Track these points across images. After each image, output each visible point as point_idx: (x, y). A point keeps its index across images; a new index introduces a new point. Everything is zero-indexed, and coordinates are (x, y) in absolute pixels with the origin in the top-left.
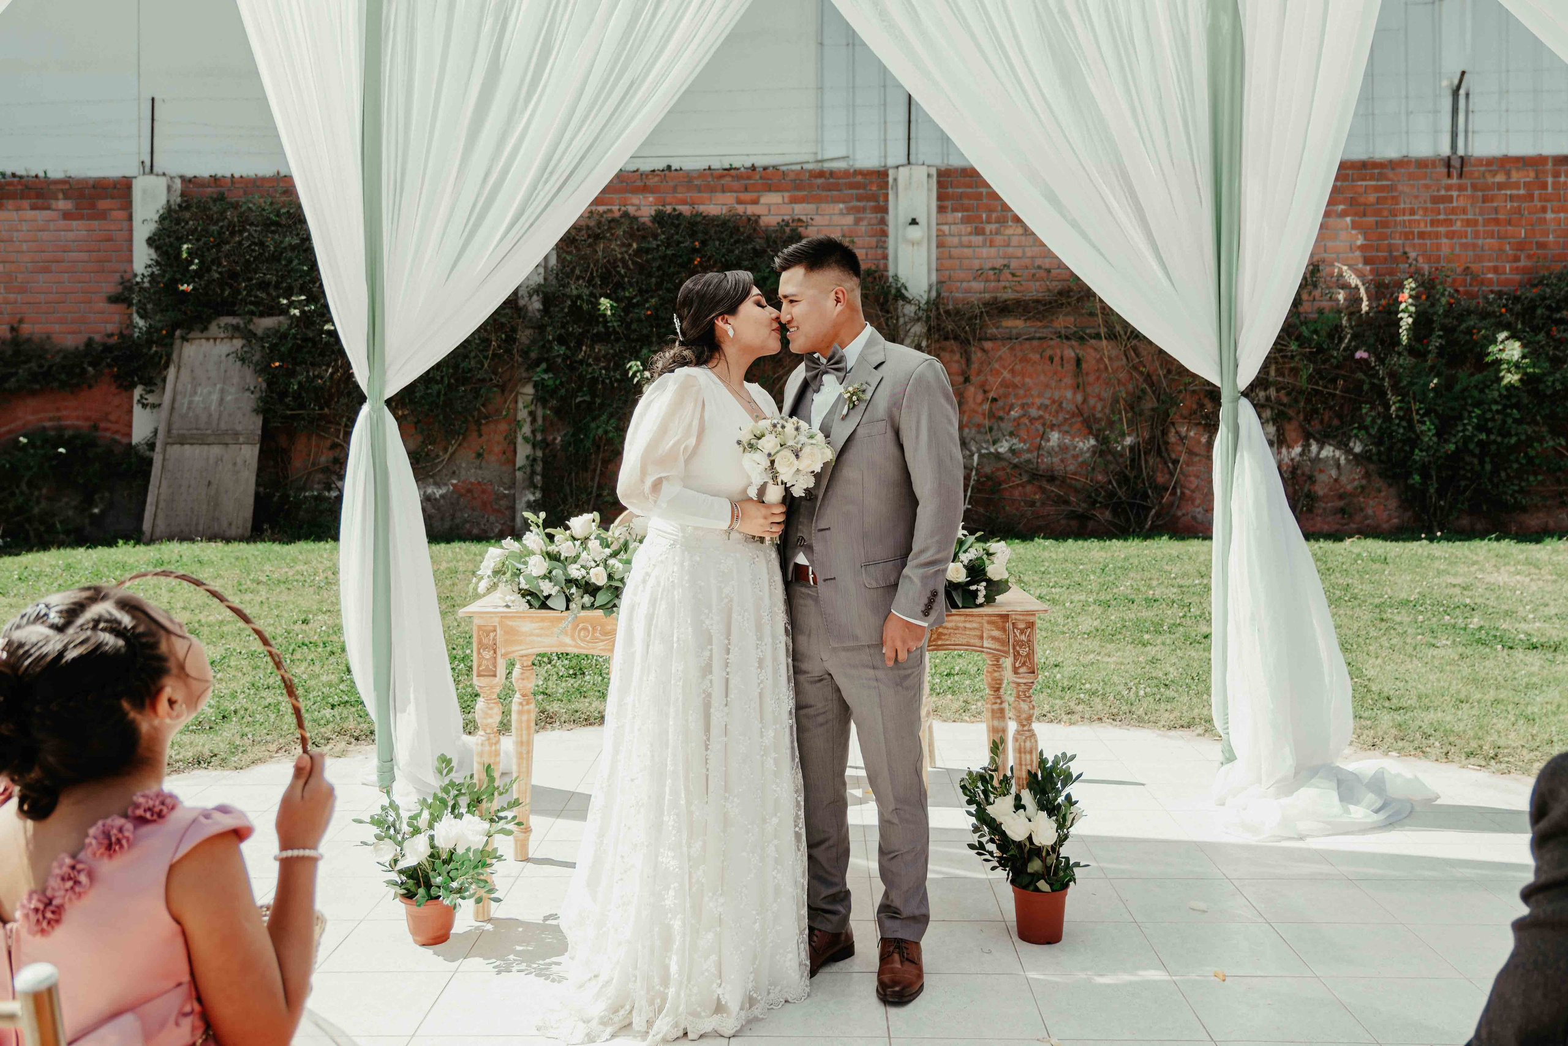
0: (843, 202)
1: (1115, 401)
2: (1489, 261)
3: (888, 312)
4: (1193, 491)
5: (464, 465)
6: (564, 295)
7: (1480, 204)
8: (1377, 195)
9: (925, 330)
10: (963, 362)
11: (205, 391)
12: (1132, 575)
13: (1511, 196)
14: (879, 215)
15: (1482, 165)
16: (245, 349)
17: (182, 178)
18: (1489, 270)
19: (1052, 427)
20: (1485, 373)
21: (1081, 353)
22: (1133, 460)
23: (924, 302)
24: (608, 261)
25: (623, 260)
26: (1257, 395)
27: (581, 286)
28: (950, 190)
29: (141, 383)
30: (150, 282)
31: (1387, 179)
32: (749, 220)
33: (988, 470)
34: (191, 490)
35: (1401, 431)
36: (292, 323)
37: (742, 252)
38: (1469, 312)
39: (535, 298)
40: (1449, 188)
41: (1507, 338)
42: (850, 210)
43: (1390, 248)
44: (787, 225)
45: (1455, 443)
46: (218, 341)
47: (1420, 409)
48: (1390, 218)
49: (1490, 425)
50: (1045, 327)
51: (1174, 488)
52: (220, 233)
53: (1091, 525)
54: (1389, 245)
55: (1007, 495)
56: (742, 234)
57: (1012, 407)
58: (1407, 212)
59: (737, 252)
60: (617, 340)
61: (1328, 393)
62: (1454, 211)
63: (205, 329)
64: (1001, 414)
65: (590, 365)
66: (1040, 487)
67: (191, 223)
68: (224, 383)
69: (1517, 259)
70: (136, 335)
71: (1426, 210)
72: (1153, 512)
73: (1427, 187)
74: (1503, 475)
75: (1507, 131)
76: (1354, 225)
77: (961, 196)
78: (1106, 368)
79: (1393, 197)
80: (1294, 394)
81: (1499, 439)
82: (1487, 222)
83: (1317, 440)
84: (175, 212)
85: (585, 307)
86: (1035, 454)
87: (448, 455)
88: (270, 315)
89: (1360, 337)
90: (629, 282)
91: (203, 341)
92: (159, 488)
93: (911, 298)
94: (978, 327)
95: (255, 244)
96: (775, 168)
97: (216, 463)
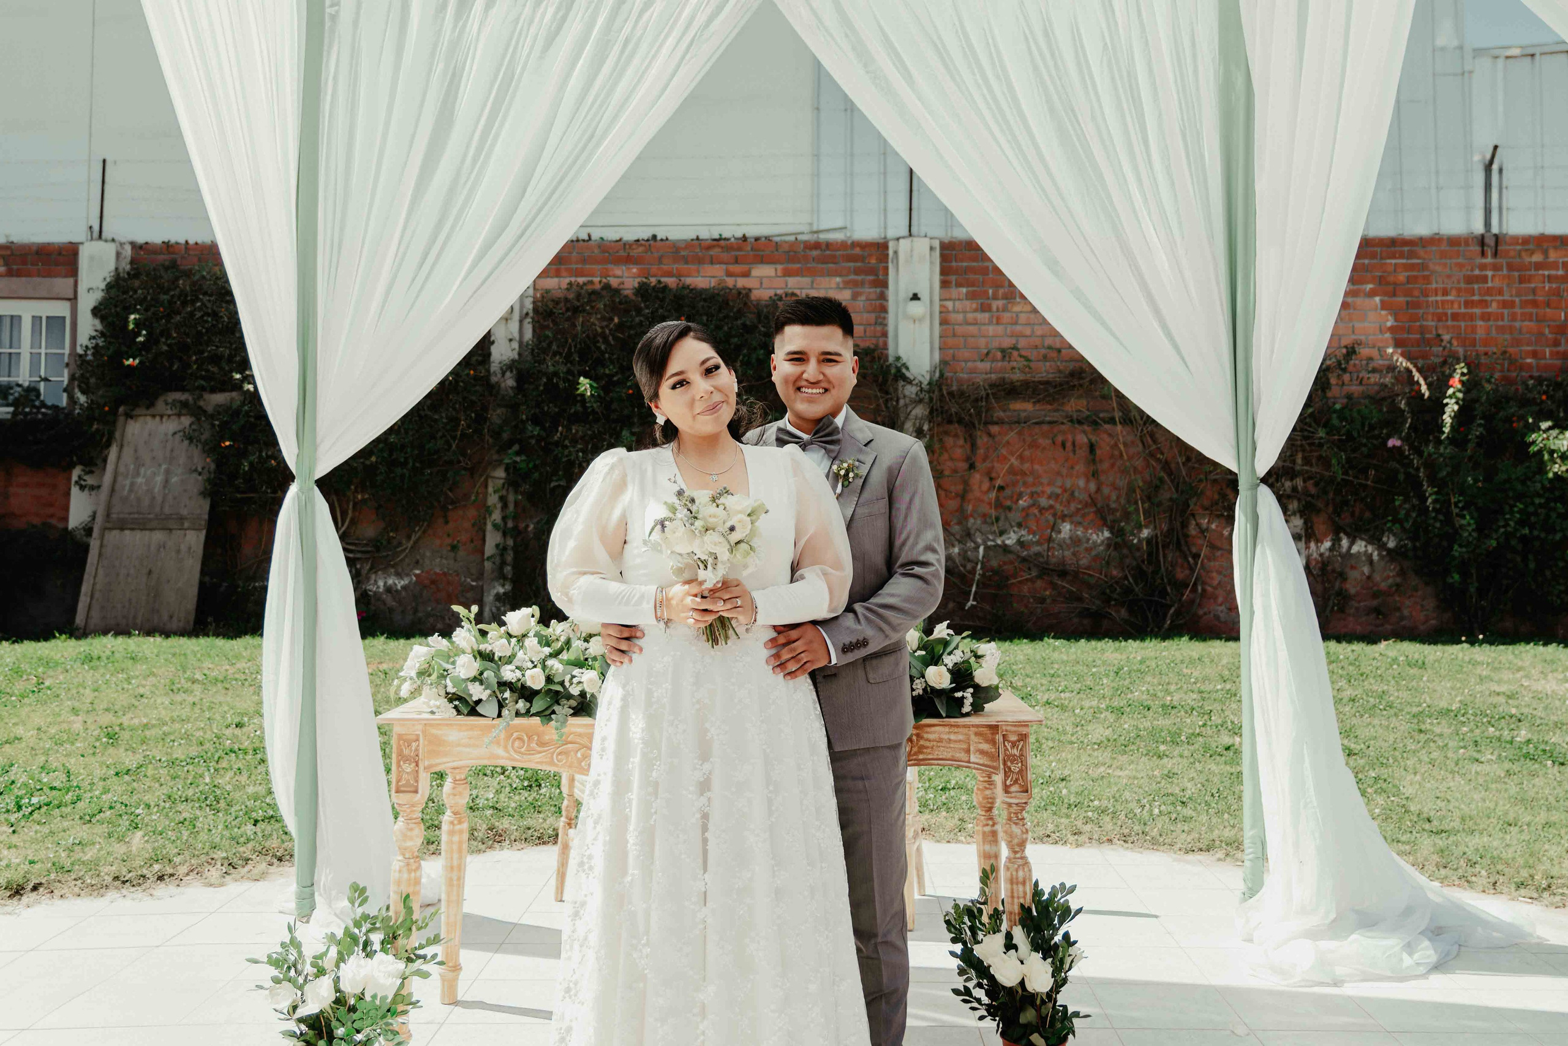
0: (840, 276)
1: (1131, 490)
2: (1528, 345)
3: (887, 393)
4: (1215, 588)
5: (428, 554)
6: (539, 371)
7: (1517, 285)
8: (1407, 274)
9: (927, 413)
10: (968, 447)
11: (149, 472)
12: (1148, 679)
13: (1549, 276)
14: (878, 290)
15: (1518, 244)
16: (194, 427)
17: (133, 244)
18: (1528, 352)
19: (1064, 518)
20: (1528, 464)
21: (1094, 439)
22: (1150, 554)
23: (926, 382)
24: (588, 336)
25: (603, 335)
26: (1283, 485)
27: (557, 362)
28: (954, 264)
29: (80, 464)
30: (93, 354)
31: (1418, 258)
32: (739, 293)
33: (994, 563)
34: (130, 580)
35: (1438, 525)
36: (245, 399)
37: (730, 328)
38: (1508, 399)
39: (508, 374)
40: (1483, 267)
41: (1550, 428)
42: (847, 284)
43: (1423, 330)
44: (780, 299)
45: (1497, 539)
46: (164, 419)
47: (1460, 501)
48: (1422, 299)
49: (1533, 519)
50: (1057, 410)
51: (1195, 584)
52: (171, 302)
53: (1105, 623)
54: (1420, 326)
55: (1015, 591)
56: (733, 308)
57: (1020, 496)
58: (1440, 293)
59: (726, 328)
60: (597, 420)
61: (1360, 485)
62: (1489, 291)
63: (151, 405)
64: (1008, 503)
65: (566, 447)
66: (1051, 583)
67: (140, 291)
68: (170, 463)
69: (1557, 343)
70: (77, 411)
71: (1459, 290)
72: (1172, 611)
73: (1461, 266)
74: (1548, 573)
75: (1544, 208)
76: (1384, 306)
77: (967, 270)
78: (1121, 455)
79: (1425, 276)
80: (1322, 484)
81: (1543, 535)
82: (1524, 304)
83: (1348, 535)
84: (124, 280)
85: (562, 385)
86: (1046, 546)
87: (412, 542)
88: (222, 390)
89: (1392, 424)
90: (610, 358)
91: (149, 418)
92: (95, 577)
93: (912, 378)
94: (984, 410)
95: (208, 315)
96: (767, 238)
97: (159, 550)
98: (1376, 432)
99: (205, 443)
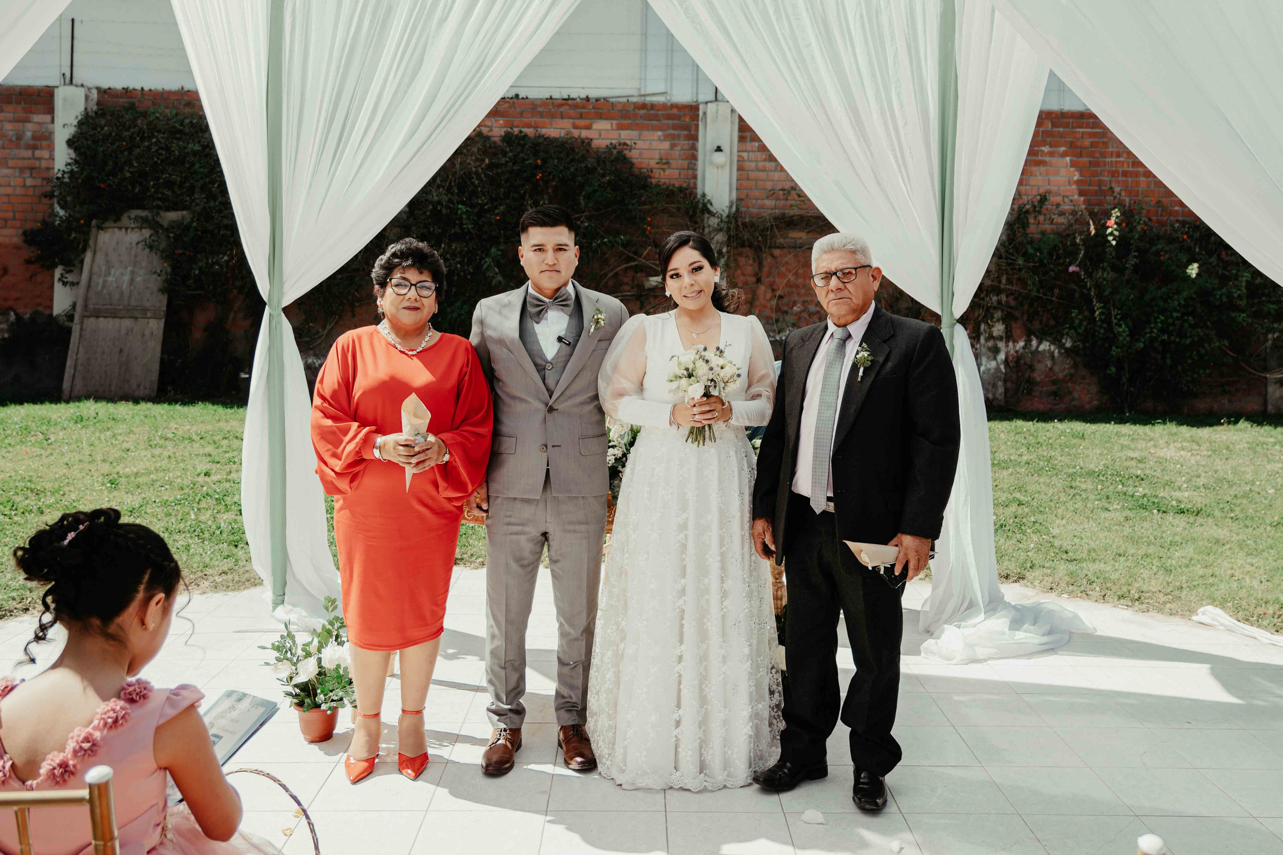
0: (661, 130)
3: (696, 223)
6: (426, 200)
8: (1091, 140)
9: (725, 239)
10: (756, 265)
11: (117, 273)
14: (691, 142)
16: (153, 238)
17: (99, 89)
18: (1176, 203)
20: (1169, 287)
23: (725, 215)
24: (465, 173)
25: (477, 173)
26: (991, 299)
27: (441, 194)
29: (62, 264)
30: (70, 178)
31: (1100, 127)
32: (583, 142)
34: (105, 356)
35: (1102, 331)
36: (194, 217)
37: (576, 169)
38: (1159, 237)
42: (667, 137)
43: (1100, 184)
44: (615, 147)
45: (1144, 342)
46: (129, 231)
47: (1118, 314)
48: (1101, 159)
49: (1171, 328)
52: (131, 138)
54: (1099, 181)
56: (578, 153)
57: (795, 303)
58: (1114, 155)
59: (572, 169)
60: (471, 239)
61: (1048, 300)
63: (118, 219)
64: (786, 308)
67: (106, 128)
68: (135, 266)
70: (57, 223)
74: (1180, 368)
76: (1073, 164)
79: (1103, 143)
80: (1020, 299)
81: (1178, 340)
83: (1037, 336)
84: (92, 118)
85: (444, 211)
87: (326, 331)
88: (175, 209)
89: (1072, 255)
90: (482, 191)
91: (116, 230)
92: (77, 354)
93: (715, 212)
94: (768, 237)
95: (162, 149)
96: (604, 99)
97: (127, 334)
98: (1061, 261)
99: (163, 252)
